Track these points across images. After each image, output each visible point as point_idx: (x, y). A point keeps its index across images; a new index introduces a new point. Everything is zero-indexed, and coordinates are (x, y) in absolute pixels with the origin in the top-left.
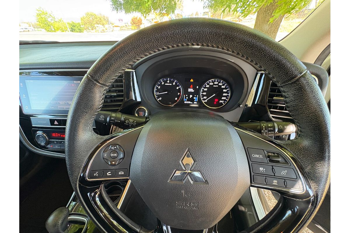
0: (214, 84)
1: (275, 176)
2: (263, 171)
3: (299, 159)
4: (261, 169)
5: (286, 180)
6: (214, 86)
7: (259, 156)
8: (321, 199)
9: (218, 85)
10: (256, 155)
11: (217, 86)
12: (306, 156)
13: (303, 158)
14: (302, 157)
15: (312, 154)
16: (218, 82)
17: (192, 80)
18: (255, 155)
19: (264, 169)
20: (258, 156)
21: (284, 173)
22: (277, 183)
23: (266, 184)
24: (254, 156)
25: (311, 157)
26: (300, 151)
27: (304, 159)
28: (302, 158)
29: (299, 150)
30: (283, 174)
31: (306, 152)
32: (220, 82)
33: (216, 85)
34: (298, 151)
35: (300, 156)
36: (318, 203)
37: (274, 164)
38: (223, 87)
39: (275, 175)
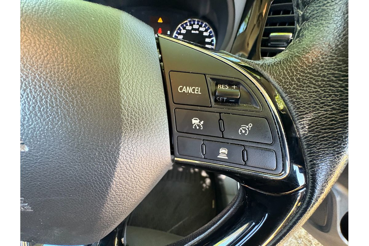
0: (193, 29)
1: (223, 137)
2: (198, 125)
3: (286, 93)
4: (195, 121)
5: (247, 149)
6: (193, 32)
7: (194, 90)
8: (321, 193)
9: (198, 30)
10: (188, 87)
11: (197, 32)
12: (305, 83)
13: (298, 90)
14: (294, 88)
15: (324, 76)
16: (198, 26)
17: (160, 21)
18: (185, 87)
19: (202, 122)
20: (190, 90)
21: (245, 130)
22: (227, 155)
23: (204, 158)
24: (181, 89)
25: (320, 83)
26: (293, 73)
27: (298, 92)
28: (294, 91)
29: (291, 70)
30: (243, 132)
31: (308, 73)
32: (201, 26)
33: (195, 30)
34: (288, 73)
35: (292, 85)
36: (313, 201)
37: (224, 109)
38: (205, 34)
39: (225, 136)
